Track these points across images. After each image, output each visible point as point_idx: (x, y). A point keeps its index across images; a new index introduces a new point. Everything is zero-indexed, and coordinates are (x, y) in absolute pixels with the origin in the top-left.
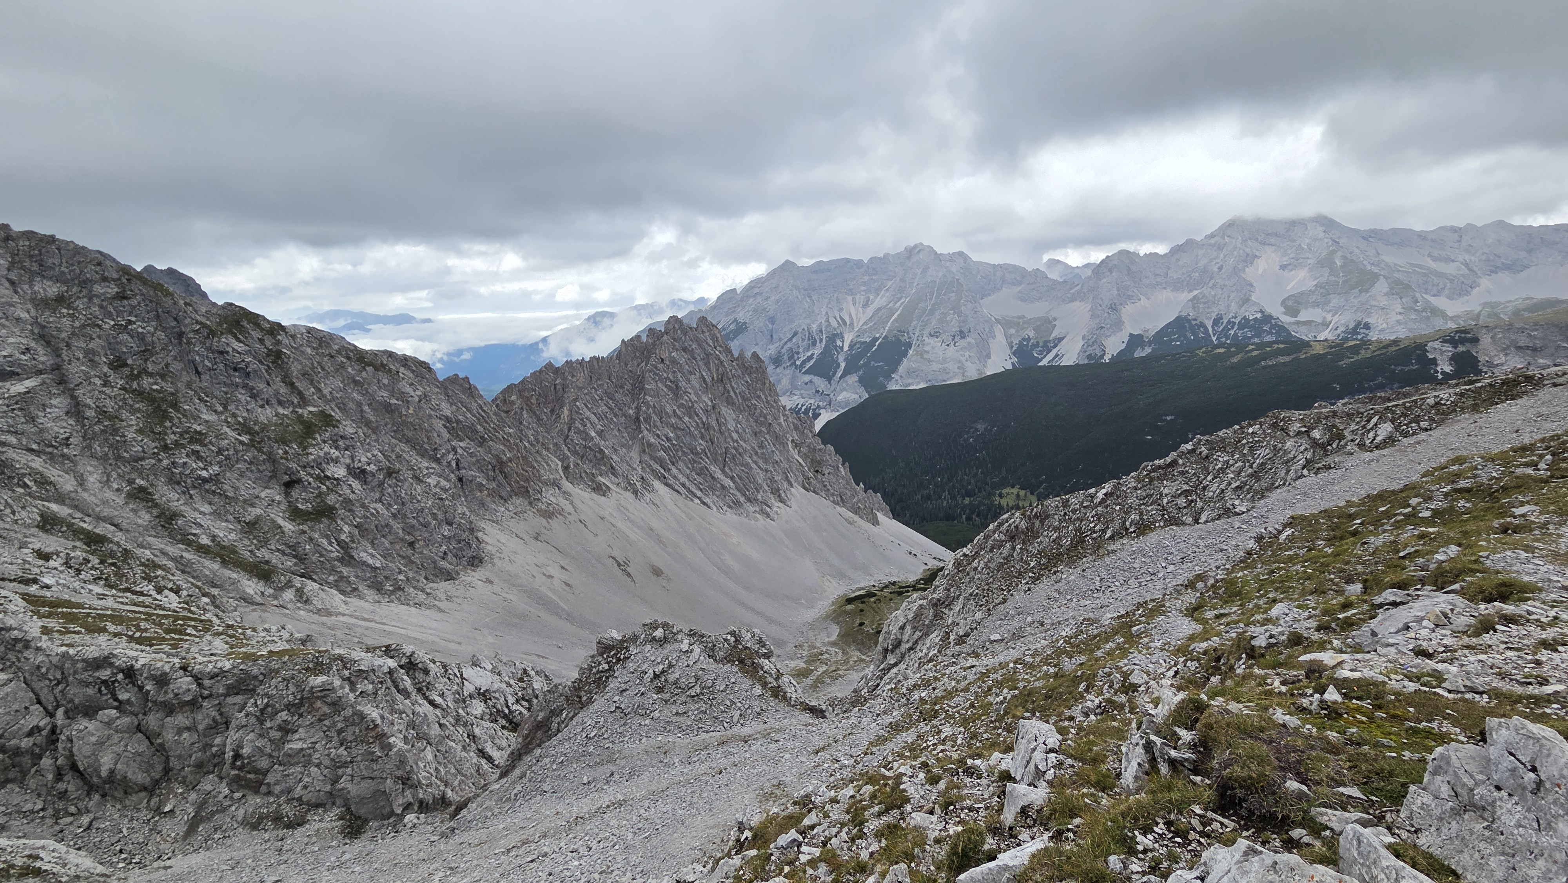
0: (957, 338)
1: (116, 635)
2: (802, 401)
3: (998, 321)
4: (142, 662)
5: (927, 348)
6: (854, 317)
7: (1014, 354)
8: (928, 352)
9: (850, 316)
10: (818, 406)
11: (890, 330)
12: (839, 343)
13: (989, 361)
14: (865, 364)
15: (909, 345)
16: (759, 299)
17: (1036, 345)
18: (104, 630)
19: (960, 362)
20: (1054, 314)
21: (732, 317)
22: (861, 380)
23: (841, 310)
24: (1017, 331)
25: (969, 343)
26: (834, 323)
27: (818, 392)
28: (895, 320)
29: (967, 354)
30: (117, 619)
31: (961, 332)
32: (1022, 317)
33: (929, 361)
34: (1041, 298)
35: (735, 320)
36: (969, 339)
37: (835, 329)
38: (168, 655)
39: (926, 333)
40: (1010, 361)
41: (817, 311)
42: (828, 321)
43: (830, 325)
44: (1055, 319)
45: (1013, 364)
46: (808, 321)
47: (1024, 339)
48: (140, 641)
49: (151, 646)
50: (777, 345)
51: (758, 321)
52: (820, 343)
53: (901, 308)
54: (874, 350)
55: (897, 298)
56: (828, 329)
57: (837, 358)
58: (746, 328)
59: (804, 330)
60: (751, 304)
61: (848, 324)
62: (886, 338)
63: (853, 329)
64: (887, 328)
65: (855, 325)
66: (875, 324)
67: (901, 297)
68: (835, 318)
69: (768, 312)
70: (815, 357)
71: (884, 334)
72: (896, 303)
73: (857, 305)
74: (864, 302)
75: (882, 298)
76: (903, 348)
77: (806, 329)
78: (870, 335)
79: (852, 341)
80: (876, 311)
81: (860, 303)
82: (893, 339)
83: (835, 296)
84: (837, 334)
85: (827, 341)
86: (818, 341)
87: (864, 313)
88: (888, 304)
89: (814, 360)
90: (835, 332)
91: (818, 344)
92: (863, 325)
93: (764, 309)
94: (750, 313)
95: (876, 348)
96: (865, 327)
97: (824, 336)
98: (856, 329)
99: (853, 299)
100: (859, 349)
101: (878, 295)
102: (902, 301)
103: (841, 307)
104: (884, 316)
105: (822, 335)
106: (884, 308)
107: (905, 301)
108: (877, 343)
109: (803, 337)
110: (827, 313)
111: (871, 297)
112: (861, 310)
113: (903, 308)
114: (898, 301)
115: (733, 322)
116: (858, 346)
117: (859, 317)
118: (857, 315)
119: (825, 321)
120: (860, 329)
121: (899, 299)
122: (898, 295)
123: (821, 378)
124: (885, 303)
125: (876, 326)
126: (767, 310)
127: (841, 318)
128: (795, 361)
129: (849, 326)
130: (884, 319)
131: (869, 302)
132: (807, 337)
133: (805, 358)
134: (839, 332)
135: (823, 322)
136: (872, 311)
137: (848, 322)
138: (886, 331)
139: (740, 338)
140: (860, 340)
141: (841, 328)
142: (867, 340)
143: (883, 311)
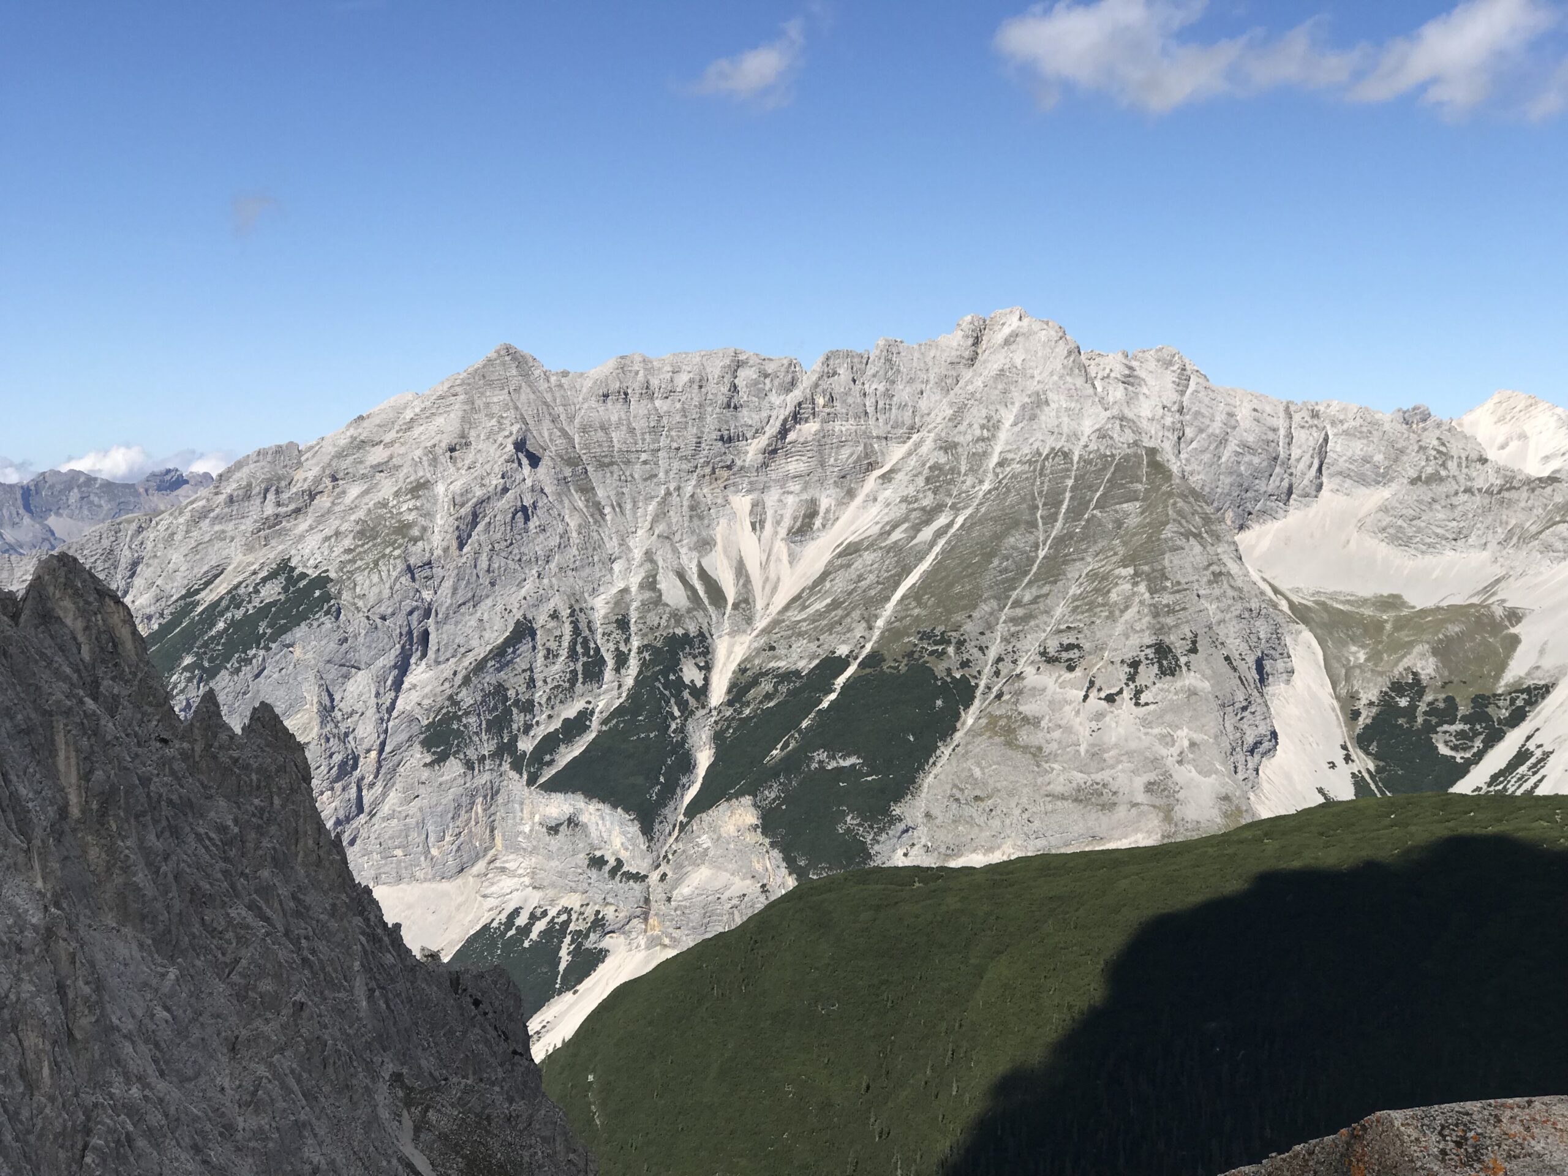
0: (1147, 674)
2: (533, 900)
3: (1301, 614)
5: (1028, 708)
6: (753, 568)
7: (1363, 741)
8: (1033, 722)
9: (740, 570)
10: (598, 924)
11: (892, 633)
12: (690, 673)
13: (1270, 768)
14: (791, 764)
15: (963, 692)
16: (387, 488)
17: (1446, 713)
19: (1155, 762)
20: (1512, 596)
21: (269, 555)
22: (769, 823)
23: (705, 545)
24: (1374, 657)
25: (1192, 693)
26: (673, 594)
27: (597, 862)
28: (915, 594)
29: (1183, 736)
31: (1162, 651)
32: (1392, 602)
33: (1036, 753)
34: (1459, 536)
35: (284, 568)
36: (1189, 679)
37: (677, 617)
39: (1030, 645)
40: (1345, 771)
41: (612, 545)
42: (650, 583)
43: (658, 601)
44: (1514, 616)
45: (1359, 782)
46: (572, 582)
47: (1398, 687)
50: (447, 670)
51: (375, 578)
52: (617, 670)
53: (937, 549)
54: (825, 704)
55: (923, 509)
56: (653, 619)
57: (681, 730)
58: (326, 597)
59: (555, 615)
60: (352, 509)
61: (730, 601)
62: (874, 659)
63: (749, 620)
64: (880, 623)
65: (759, 604)
66: (835, 605)
67: (938, 509)
68: (681, 576)
69: (415, 540)
70: (595, 724)
71: (869, 647)
72: (917, 529)
73: (768, 525)
74: (795, 519)
75: (864, 506)
76: (939, 703)
77: (565, 613)
78: (813, 647)
79: (742, 670)
80: (840, 555)
81: (778, 523)
82: (903, 668)
83: (688, 489)
84: (686, 639)
85: (644, 665)
86: (610, 663)
87: (793, 558)
88: (889, 533)
89: (590, 736)
90: (680, 631)
91: (608, 674)
92: (787, 608)
93: (403, 528)
94: (347, 542)
95: (833, 696)
96: (795, 615)
97: (635, 643)
98: (761, 624)
99: (755, 505)
100: (768, 697)
101: (851, 494)
102: (942, 520)
103: (704, 534)
104: (871, 578)
105: (627, 640)
106: (872, 544)
107: (952, 523)
108: (841, 681)
109: (553, 645)
110: (649, 556)
111: (825, 502)
112: (781, 548)
113: (943, 551)
114: (927, 522)
115: (273, 575)
116: (766, 686)
117: (773, 576)
118: (764, 566)
119: (641, 586)
120: (776, 623)
121: (929, 515)
122: (928, 501)
123: (615, 807)
124: (876, 530)
125: (840, 612)
126: (415, 532)
127: (703, 574)
128: (514, 740)
129: (736, 606)
130: (870, 587)
131: (818, 522)
132: (565, 644)
133: (556, 724)
134: (693, 630)
135: (634, 589)
136: (827, 557)
137: (731, 595)
138: (876, 634)
139: (287, 638)
140: (773, 664)
141: (699, 614)
142: (801, 664)
143: (868, 557)
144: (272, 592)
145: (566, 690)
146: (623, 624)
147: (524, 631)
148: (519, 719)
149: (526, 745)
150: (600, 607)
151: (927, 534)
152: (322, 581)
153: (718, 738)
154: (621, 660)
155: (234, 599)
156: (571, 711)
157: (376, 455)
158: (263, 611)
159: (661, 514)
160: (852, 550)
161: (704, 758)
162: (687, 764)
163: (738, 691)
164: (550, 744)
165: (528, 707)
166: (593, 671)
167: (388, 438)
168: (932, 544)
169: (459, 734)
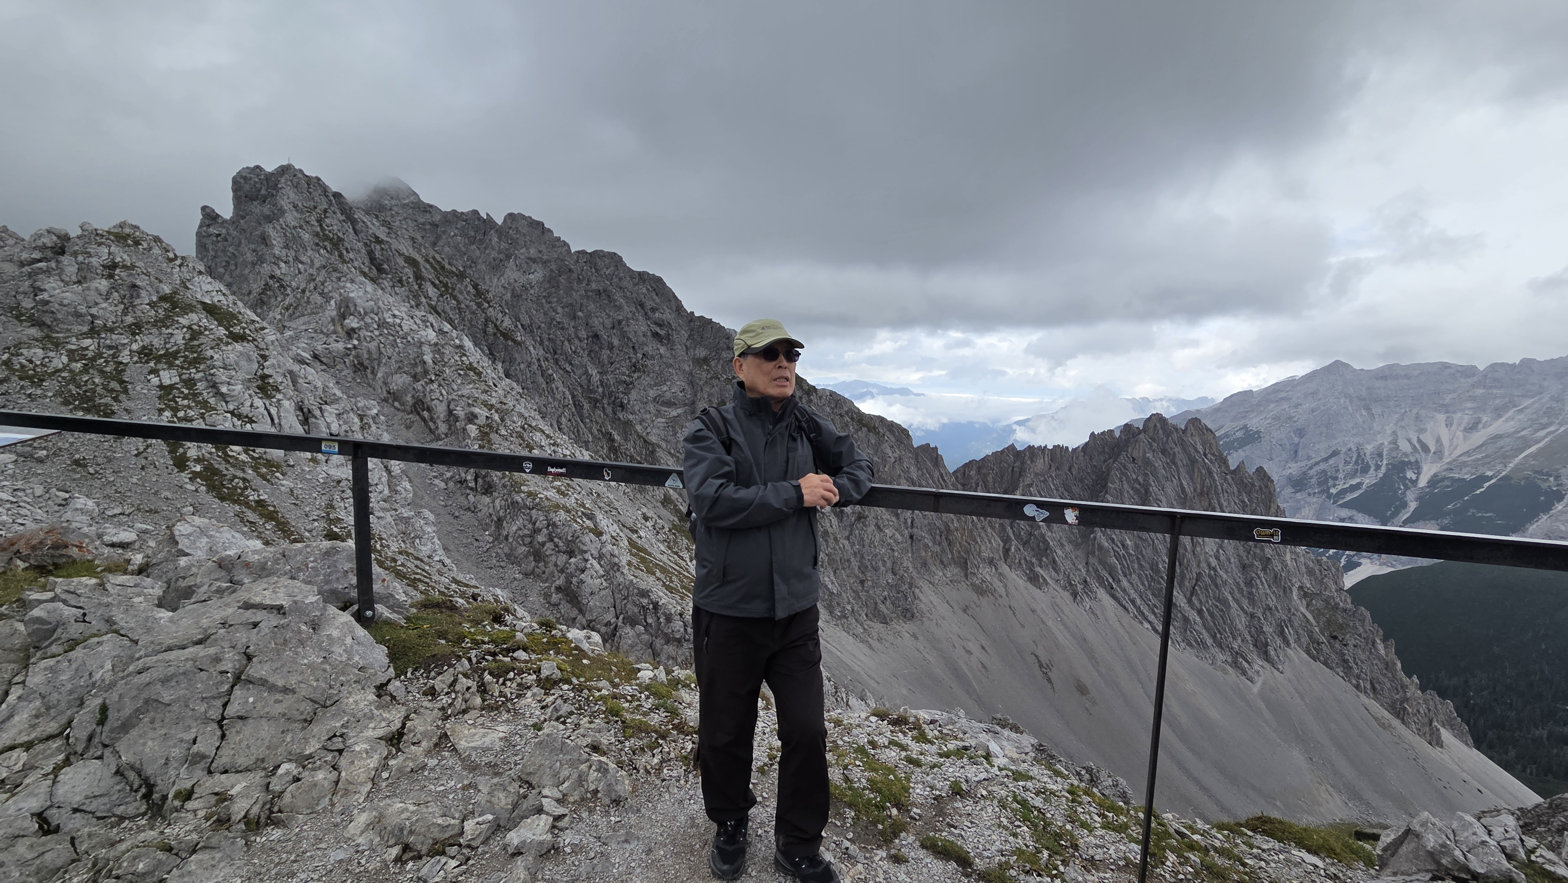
1: (658, 579)
4: (663, 601)
6: (1446, 442)
9: (1438, 440)
11: (1516, 469)
12: (1410, 475)
14: (1456, 511)
15: (1557, 496)
16: (1285, 406)
18: (654, 574)
21: (1241, 423)
23: (1422, 430)
26: (1405, 447)
28: (1533, 456)
30: (663, 570)
35: (1245, 427)
37: (1406, 455)
38: (678, 603)
41: (1377, 427)
42: (1394, 442)
43: (1398, 448)
46: (1359, 440)
48: (668, 588)
49: (672, 593)
50: (1303, 464)
51: (1278, 432)
52: (1376, 470)
53: (1547, 440)
54: (1478, 492)
55: (1541, 424)
56: (1394, 454)
57: (1404, 493)
58: (1260, 437)
59: (1350, 450)
60: (1271, 411)
61: (1432, 451)
62: (1505, 478)
63: (1441, 459)
64: (1511, 465)
65: (1446, 454)
66: (1487, 456)
67: (1550, 424)
68: (1409, 441)
69: (1295, 422)
70: (1364, 487)
71: (1504, 473)
72: (1536, 431)
73: (1454, 427)
74: (1469, 424)
75: (1507, 421)
76: (1542, 498)
77: (1354, 449)
78: (1474, 471)
79: (1435, 475)
80: (1491, 439)
81: (1460, 425)
82: (1522, 483)
83: (1415, 411)
84: (1410, 462)
85: (1388, 470)
86: (1373, 468)
87: (1465, 438)
88: (1519, 432)
89: (1361, 491)
90: (1406, 460)
91: (1372, 471)
92: (1461, 455)
93: (1290, 418)
94: (1269, 421)
95: (1482, 490)
96: (1465, 459)
97: (1385, 462)
98: (1447, 460)
99: (1448, 418)
100: (1447, 487)
101: (1500, 416)
102: (1552, 428)
103: (1422, 426)
104: (1508, 448)
105: (1381, 461)
106: (1509, 435)
107: (1557, 430)
108: (1487, 484)
109: (1348, 459)
110: (1394, 433)
111: (1485, 419)
112: (1460, 434)
113: (1551, 440)
114: (1543, 429)
115: (1241, 429)
116: (1447, 483)
117: (1455, 443)
118: (1451, 440)
119: (1390, 443)
120: (1454, 460)
121: (1544, 427)
122: (1545, 420)
123: (1370, 516)
124: (1513, 430)
125: (1489, 459)
126: (1295, 419)
127: (1419, 441)
128: (1329, 488)
129: (1434, 453)
130: (1507, 451)
131: (1480, 426)
132: (1354, 459)
133: (1347, 486)
134: (1413, 460)
135: (1386, 443)
136: (1484, 439)
137: (1433, 449)
138: (1509, 469)
139: (1244, 448)
140: (1452, 475)
141: (1417, 455)
142: (1466, 477)
143: (1507, 440)
144: (1239, 434)
145: (1353, 475)
146: (1380, 455)
147: (1335, 453)
148: (1331, 482)
149: (1333, 491)
150: (1369, 448)
151: (1542, 433)
152: (1258, 432)
153: (1419, 499)
154: (1378, 467)
155: (1226, 435)
156: (1354, 482)
157: (1283, 395)
158: (1235, 440)
159: (1402, 419)
160: (1499, 437)
161: (1413, 506)
162: (1404, 505)
163: (1433, 482)
164: (1343, 492)
165: (1336, 479)
166: (1365, 470)
167: (1287, 389)
168: (1545, 437)
169: (1306, 484)
